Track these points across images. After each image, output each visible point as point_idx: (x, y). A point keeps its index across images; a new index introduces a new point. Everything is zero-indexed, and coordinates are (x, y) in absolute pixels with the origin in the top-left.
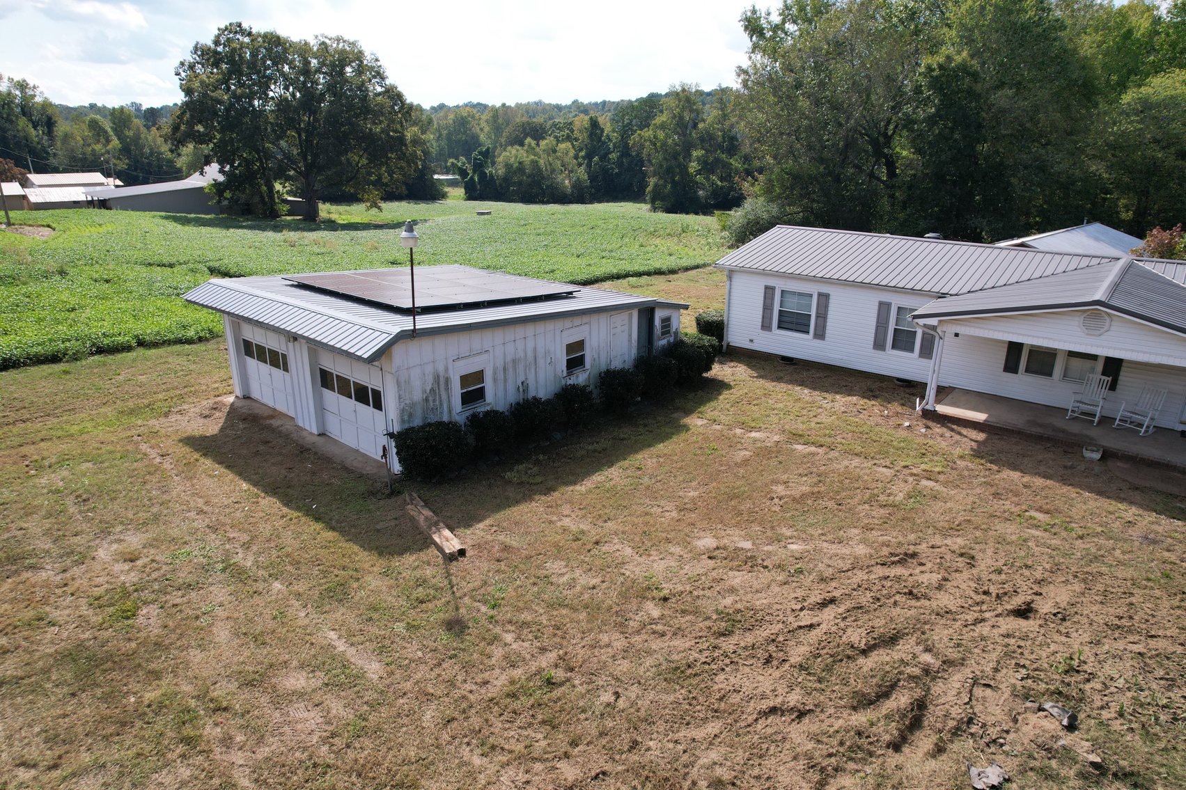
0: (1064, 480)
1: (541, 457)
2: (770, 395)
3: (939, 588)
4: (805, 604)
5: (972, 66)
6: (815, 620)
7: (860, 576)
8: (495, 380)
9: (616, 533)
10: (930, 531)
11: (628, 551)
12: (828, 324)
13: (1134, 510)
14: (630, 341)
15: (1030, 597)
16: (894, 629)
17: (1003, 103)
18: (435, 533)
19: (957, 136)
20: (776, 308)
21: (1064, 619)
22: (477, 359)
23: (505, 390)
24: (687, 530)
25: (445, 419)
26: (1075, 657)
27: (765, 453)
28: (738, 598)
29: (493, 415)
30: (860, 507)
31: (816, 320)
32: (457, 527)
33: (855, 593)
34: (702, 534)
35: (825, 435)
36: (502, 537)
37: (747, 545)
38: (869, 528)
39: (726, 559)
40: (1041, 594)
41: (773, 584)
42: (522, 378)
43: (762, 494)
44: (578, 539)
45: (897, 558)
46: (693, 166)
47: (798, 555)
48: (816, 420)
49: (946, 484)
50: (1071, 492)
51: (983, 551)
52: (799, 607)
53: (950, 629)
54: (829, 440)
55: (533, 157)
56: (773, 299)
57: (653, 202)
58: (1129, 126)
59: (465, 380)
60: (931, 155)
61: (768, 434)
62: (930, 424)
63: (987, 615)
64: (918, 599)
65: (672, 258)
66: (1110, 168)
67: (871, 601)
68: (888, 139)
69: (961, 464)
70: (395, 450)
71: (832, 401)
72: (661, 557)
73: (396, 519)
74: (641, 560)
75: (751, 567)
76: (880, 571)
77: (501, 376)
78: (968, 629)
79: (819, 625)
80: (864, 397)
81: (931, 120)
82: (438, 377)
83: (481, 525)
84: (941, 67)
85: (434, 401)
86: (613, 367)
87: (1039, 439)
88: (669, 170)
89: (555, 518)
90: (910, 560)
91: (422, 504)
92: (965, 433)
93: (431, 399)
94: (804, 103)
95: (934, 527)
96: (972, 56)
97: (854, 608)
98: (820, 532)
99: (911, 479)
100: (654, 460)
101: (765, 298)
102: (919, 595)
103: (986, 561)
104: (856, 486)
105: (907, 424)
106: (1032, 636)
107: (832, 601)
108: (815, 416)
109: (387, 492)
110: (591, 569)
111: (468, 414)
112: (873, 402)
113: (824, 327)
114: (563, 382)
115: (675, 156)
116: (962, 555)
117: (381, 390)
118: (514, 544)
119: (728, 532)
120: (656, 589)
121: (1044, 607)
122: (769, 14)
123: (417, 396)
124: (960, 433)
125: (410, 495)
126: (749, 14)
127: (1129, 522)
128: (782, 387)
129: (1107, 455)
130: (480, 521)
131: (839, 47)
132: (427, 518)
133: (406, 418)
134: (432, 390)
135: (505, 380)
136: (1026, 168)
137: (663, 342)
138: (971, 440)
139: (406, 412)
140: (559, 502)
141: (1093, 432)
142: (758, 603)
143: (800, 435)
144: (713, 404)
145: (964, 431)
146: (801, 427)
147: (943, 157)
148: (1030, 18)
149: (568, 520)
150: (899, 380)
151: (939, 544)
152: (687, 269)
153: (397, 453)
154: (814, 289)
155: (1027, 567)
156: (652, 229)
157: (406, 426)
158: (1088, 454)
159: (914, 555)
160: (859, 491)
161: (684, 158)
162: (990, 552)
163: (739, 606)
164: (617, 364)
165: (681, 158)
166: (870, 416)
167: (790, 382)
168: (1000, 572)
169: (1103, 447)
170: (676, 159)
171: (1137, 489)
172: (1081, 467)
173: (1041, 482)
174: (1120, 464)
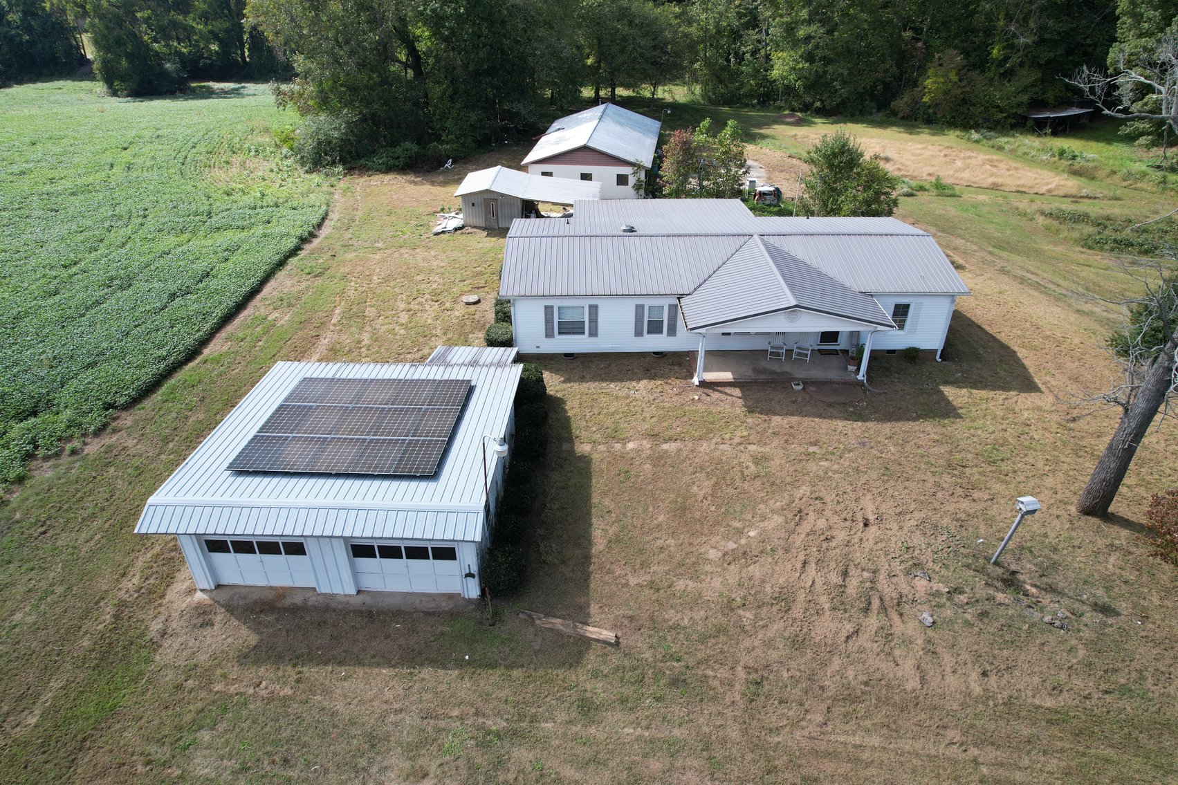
0: (801, 414)
1: (540, 531)
2: (596, 399)
3: (831, 527)
4: (798, 571)
6: (811, 578)
7: (798, 538)
9: (668, 574)
10: (789, 488)
11: (691, 583)
12: (599, 325)
13: (840, 423)
15: (861, 513)
16: (841, 564)
18: (584, 632)
20: (556, 320)
21: (882, 520)
24: (694, 550)
26: (903, 541)
27: (655, 461)
28: (771, 584)
30: (746, 485)
31: (589, 324)
32: (587, 620)
33: (808, 552)
34: (704, 548)
35: (668, 429)
37: (733, 545)
38: (765, 501)
39: (736, 560)
40: (863, 508)
41: (773, 565)
43: (693, 499)
44: (658, 589)
45: (798, 517)
47: (760, 539)
48: (647, 414)
49: (761, 443)
50: (809, 421)
51: (820, 491)
52: (797, 574)
53: (858, 552)
54: (673, 431)
56: (552, 314)
61: (638, 442)
63: (860, 534)
64: (831, 540)
67: (818, 553)
69: (750, 421)
71: (637, 390)
72: (709, 577)
74: (704, 585)
75: (752, 559)
76: (801, 530)
78: (862, 548)
79: (815, 580)
80: (650, 379)
83: (594, 610)
87: (766, 383)
89: (624, 581)
90: (803, 514)
91: (543, 615)
92: (729, 393)
95: (787, 483)
97: (817, 562)
98: (750, 515)
99: (742, 448)
100: (608, 499)
101: (546, 315)
102: (829, 537)
103: (829, 498)
104: (726, 468)
105: (697, 398)
106: (882, 537)
107: (805, 562)
108: (643, 411)
110: (691, 606)
112: (660, 382)
113: (597, 328)
116: (816, 499)
117: (454, 547)
118: (631, 612)
119: (714, 540)
120: (733, 600)
125: (521, 613)
127: (846, 434)
128: (594, 386)
132: (563, 625)
138: (737, 397)
140: (607, 567)
141: (787, 368)
142: (781, 582)
143: (656, 435)
144: (574, 424)
146: (647, 425)
149: (630, 577)
150: (654, 353)
151: (801, 495)
154: (585, 303)
155: (845, 493)
158: (797, 388)
159: (801, 510)
160: (731, 471)
162: (823, 490)
163: (776, 589)
166: (671, 397)
168: (838, 502)
169: (799, 379)
170: (121, 26)
171: (830, 405)
172: (800, 399)
173: (794, 420)
174: (811, 388)
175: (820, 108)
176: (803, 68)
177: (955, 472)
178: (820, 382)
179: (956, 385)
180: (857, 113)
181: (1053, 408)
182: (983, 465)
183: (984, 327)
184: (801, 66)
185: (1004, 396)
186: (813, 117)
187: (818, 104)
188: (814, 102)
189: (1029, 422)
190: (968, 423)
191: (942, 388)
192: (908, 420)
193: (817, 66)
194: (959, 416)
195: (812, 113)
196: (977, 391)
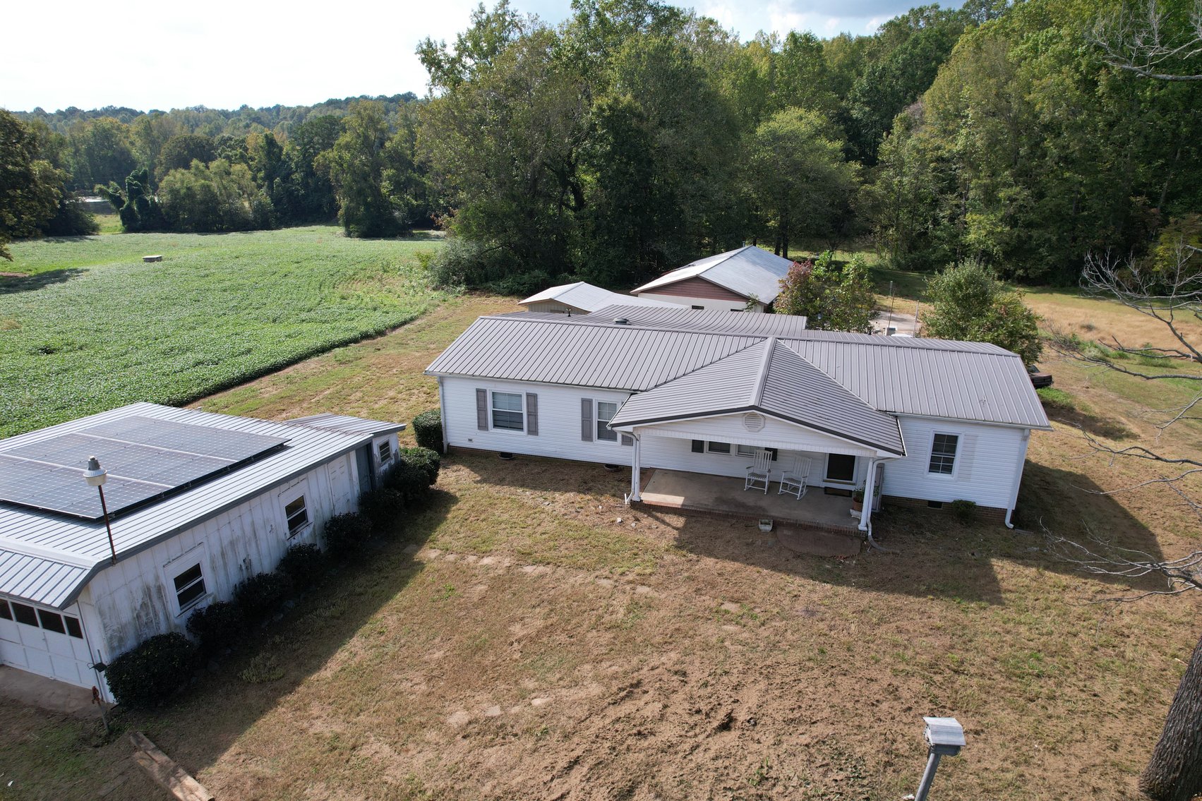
0: (748, 560)
1: (277, 639)
2: (495, 504)
3: (662, 717)
4: (554, 772)
5: (636, 108)
6: (566, 787)
7: (597, 722)
8: (214, 569)
9: (371, 730)
10: (648, 651)
11: (387, 750)
12: (539, 421)
13: (798, 580)
14: (351, 480)
15: (730, 707)
16: (630, 780)
17: (667, 141)
18: (175, 786)
19: (632, 170)
20: (490, 409)
21: (755, 724)
22: (191, 555)
23: (227, 575)
24: (438, 705)
25: (163, 630)
26: (764, 765)
27: (500, 583)
28: (496, 781)
29: (216, 608)
30: (589, 635)
31: (528, 418)
32: (200, 769)
33: (594, 746)
34: (453, 707)
35: (550, 549)
36: (252, 767)
37: (495, 711)
38: (598, 661)
39: (479, 734)
40: (738, 701)
41: (525, 755)
42: (242, 556)
43: (502, 639)
44: (335, 748)
45: (625, 693)
46: (385, 187)
47: (542, 712)
48: (540, 530)
49: (659, 586)
50: (751, 571)
51: (692, 663)
52: (549, 777)
53: (673, 765)
54: (554, 553)
55: (203, 181)
56: (485, 401)
57: (347, 224)
58: (766, 154)
59: (180, 581)
60: (612, 190)
61: (499, 558)
62: (639, 515)
63: (701, 737)
64: (645, 737)
65: (378, 313)
66: (756, 190)
67: (608, 751)
68: (573, 167)
69: (668, 558)
70: (108, 687)
71: (553, 502)
72: (419, 749)
73: (122, 774)
74: (400, 758)
75: (503, 738)
76: (613, 712)
77: (220, 562)
78: (686, 760)
79: (568, 793)
80: (579, 492)
81: (609, 157)
82: (149, 589)
83: (226, 756)
84: (610, 108)
85: (147, 614)
86: (337, 514)
87: (725, 516)
88: (360, 193)
89: (306, 725)
90: (635, 691)
91: (153, 746)
92: (668, 521)
93: (143, 614)
94: (489, 142)
95: (652, 645)
96: (635, 97)
97: (596, 765)
98: (558, 676)
99: (628, 587)
100: (395, 617)
101: (478, 400)
102: (646, 732)
103: (696, 676)
104: (583, 608)
105: (619, 520)
106: (733, 751)
107: (576, 761)
108: (539, 525)
109: (104, 733)
110: (353, 785)
111: (189, 613)
112: (589, 497)
113: (536, 423)
114: (288, 544)
115: (365, 177)
116: (676, 673)
117: (78, 617)
118: (268, 772)
119: (477, 698)
120: (420, 792)
121: (742, 715)
122: (444, 46)
123: (126, 616)
124: (663, 522)
125: (136, 736)
126: (425, 47)
127: (795, 596)
128: (506, 491)
129: (777, 525)
130: (226, 749)
131: (517, 86)
132: (161, 766)
133: (116, 644)
134: (144, 605)
135: (225, 565)
136: (693, 196)
137: (386, 467)
138: (674, 528)
139: (114, 640)
140: (307, 701)
141: (764, 503)
142: (514, 783)
143: (529, 554)
144: (443, 527)
145: (668, 518)
146: (528, 542)
147: (623, 191)
148: (678, 67)
149: (319, 723)
150: (608, 466)
151: (657, 663)
152: (394, 327)
153: (111, 690)
154: (523, 390)
155: (726, 673)
156: (351, 273)
157: (118, 653)
158: (763, 527)
159: (638, 684)
160: (586, 614)
161: (374, 179)
162: (697, 663)
163: (498, 792)
164: (342, 509)
165: (371, 179)
166: (587, 516)
167: (512, 483)
168: (706, 685)
169: (773, 517)
170: (366, 180)
171: (798, 556)
172: (759, 542)
173: (731, 566)
174: (785, 532)
175: (1022, 277)
176: (1001, 232)
177: (938, 678)
178: (800, 525)
179: (1020, 562)
180: (1069, 283)
181: (1185, 619)
182: (997, 676)
183: (1116, 498)
184: (999, 230)
185: (1099, 588)
186: (1014, 286)
187: (1020, 272)
188: (1016, 270)
189: (1126, 632)
190: (1011, 613)
191: (994, 561)
192: (909, 593)
193: (1019, 231)
194: (1000, 602)
195: (1013, 282)
196: (1052, 574)
